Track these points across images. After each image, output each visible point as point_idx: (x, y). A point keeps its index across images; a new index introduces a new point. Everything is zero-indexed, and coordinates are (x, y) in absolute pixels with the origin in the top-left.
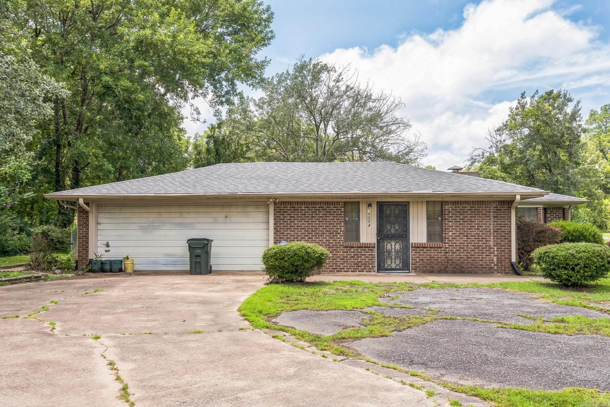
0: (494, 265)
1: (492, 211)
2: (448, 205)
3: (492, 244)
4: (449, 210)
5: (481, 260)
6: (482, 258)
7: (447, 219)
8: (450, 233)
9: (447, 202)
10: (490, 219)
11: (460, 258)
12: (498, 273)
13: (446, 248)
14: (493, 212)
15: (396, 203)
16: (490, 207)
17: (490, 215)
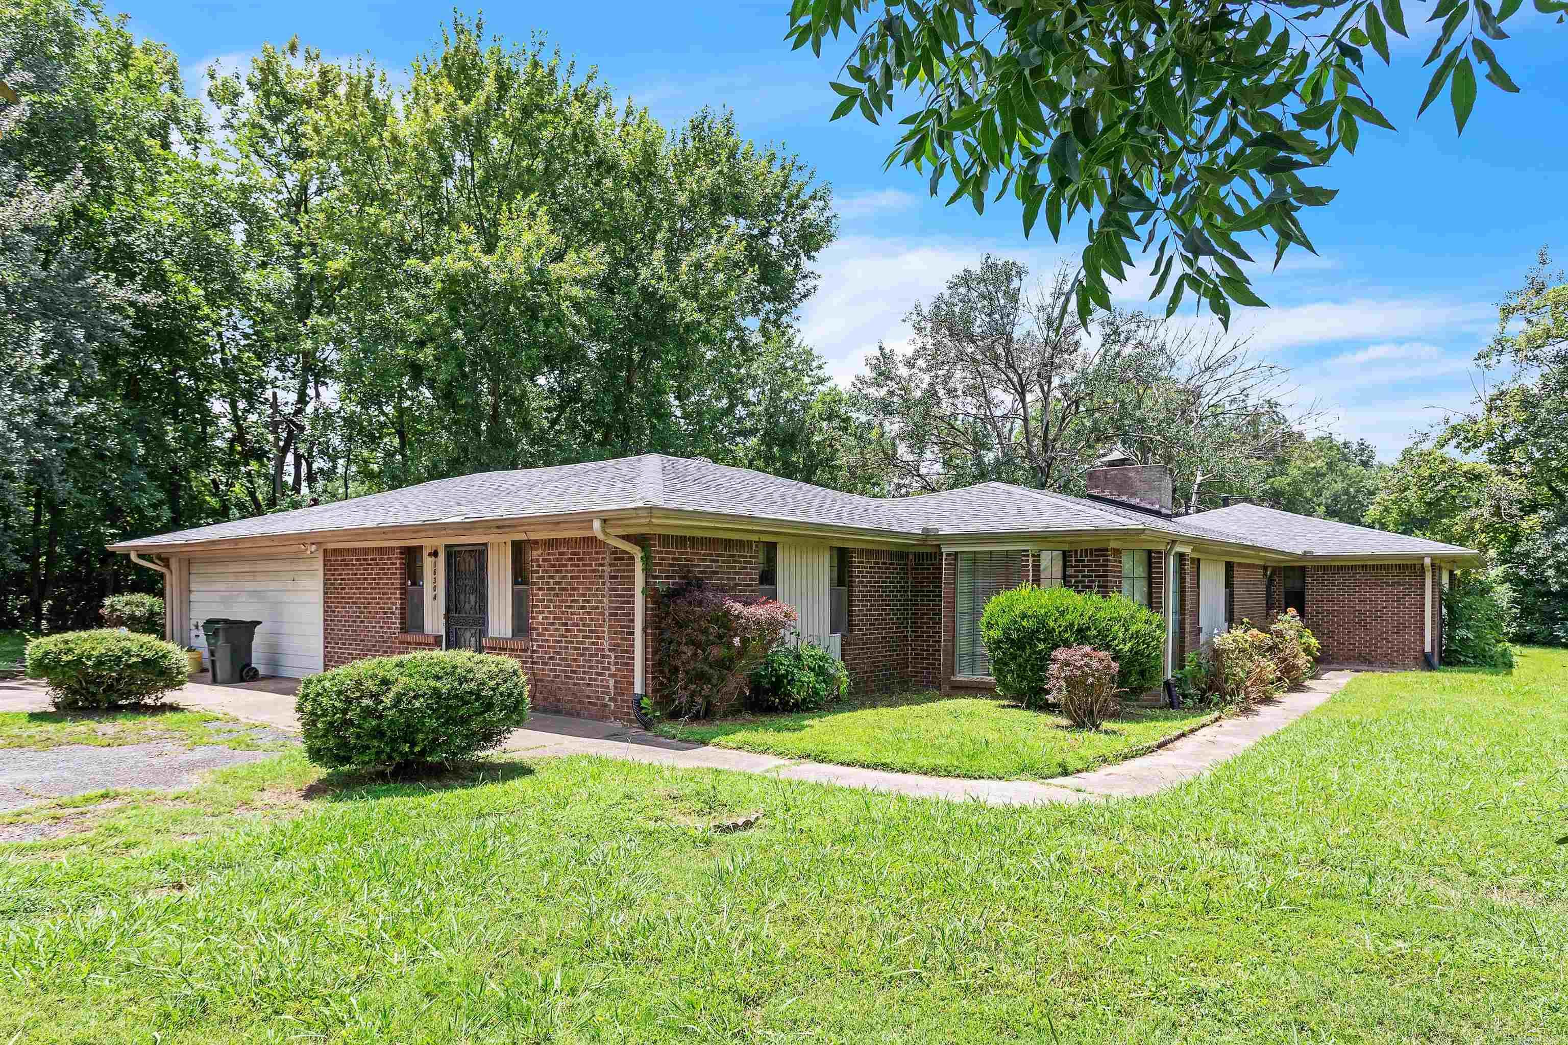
0: (610, 700)
1: (607, 561)
2: (537, 549)
3: (606, 646)
4: (538, 560)
5: (589, 685)
6: (590, 679)
7: (535, 584)
8: (540, 617)
9: (536, 542)
10: (604, 583)
11: (555, 676)
12: (615, 719)
13: (533, 652)
14: (610, 565)
15: (470, 548)
16: (604, 553)
17: (603, 571)
